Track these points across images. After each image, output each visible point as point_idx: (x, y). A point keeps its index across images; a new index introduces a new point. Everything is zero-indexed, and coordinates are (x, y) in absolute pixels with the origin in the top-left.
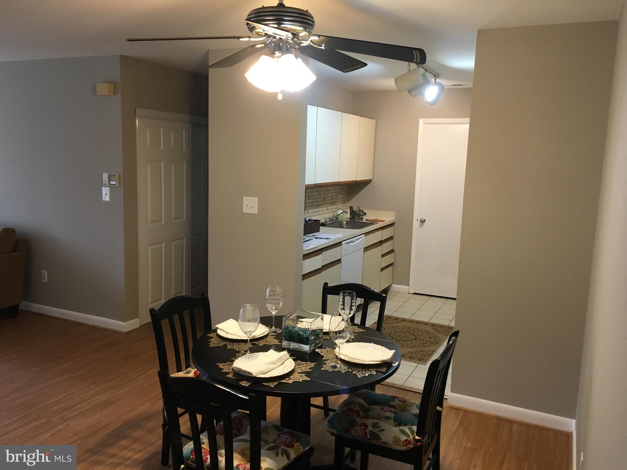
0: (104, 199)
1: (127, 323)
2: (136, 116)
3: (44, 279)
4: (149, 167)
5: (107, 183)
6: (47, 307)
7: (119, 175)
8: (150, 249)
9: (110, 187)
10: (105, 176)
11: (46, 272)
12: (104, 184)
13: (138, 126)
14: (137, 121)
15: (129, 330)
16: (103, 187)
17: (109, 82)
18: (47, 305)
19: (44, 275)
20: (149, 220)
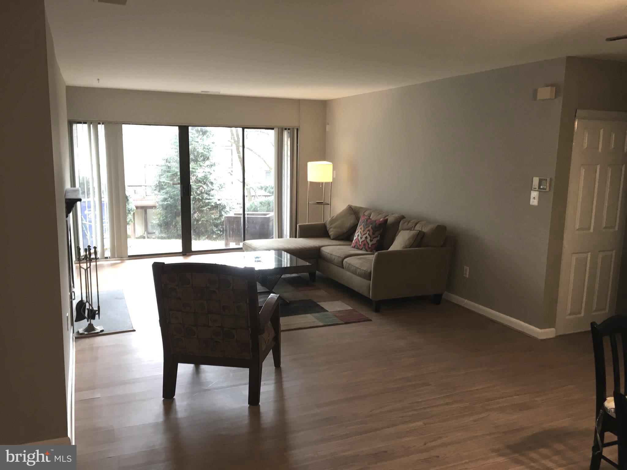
0: (531, 203)
1: (543, 330)
2: (576, 118)
3: (466, 274)
4: (583, 171)
5: (537, 187)
6: (466, 301)
7: (551, 180)
8: (574, 257)
9: (539, 191)
10: (536, 181)
11: (468, 268)
12: (534, 188)
13: (577, 129)
14: (576, 123)
15: (545, 338)
16: (532, 191)
17: (551, 85)
18: (466, 299)
19: (466, 270)
20: (577, 227)
